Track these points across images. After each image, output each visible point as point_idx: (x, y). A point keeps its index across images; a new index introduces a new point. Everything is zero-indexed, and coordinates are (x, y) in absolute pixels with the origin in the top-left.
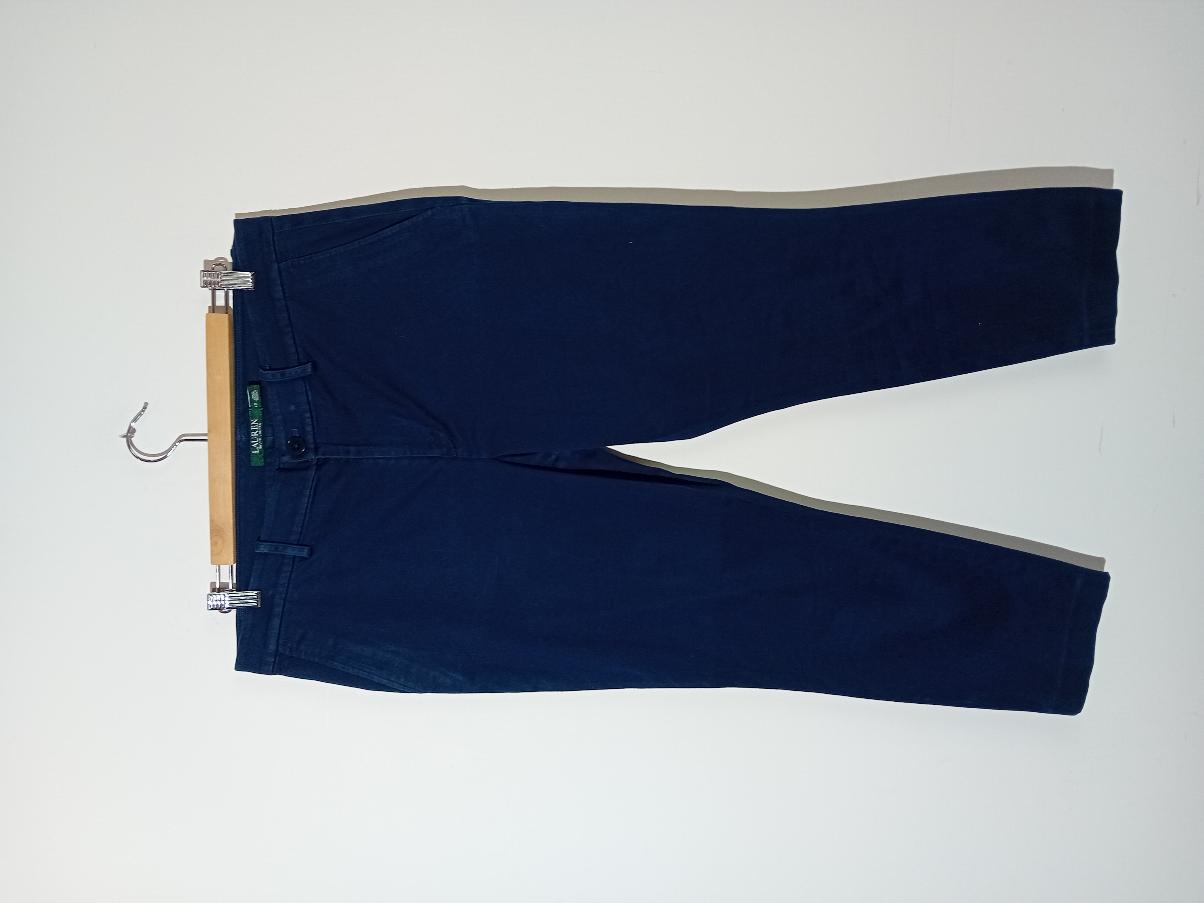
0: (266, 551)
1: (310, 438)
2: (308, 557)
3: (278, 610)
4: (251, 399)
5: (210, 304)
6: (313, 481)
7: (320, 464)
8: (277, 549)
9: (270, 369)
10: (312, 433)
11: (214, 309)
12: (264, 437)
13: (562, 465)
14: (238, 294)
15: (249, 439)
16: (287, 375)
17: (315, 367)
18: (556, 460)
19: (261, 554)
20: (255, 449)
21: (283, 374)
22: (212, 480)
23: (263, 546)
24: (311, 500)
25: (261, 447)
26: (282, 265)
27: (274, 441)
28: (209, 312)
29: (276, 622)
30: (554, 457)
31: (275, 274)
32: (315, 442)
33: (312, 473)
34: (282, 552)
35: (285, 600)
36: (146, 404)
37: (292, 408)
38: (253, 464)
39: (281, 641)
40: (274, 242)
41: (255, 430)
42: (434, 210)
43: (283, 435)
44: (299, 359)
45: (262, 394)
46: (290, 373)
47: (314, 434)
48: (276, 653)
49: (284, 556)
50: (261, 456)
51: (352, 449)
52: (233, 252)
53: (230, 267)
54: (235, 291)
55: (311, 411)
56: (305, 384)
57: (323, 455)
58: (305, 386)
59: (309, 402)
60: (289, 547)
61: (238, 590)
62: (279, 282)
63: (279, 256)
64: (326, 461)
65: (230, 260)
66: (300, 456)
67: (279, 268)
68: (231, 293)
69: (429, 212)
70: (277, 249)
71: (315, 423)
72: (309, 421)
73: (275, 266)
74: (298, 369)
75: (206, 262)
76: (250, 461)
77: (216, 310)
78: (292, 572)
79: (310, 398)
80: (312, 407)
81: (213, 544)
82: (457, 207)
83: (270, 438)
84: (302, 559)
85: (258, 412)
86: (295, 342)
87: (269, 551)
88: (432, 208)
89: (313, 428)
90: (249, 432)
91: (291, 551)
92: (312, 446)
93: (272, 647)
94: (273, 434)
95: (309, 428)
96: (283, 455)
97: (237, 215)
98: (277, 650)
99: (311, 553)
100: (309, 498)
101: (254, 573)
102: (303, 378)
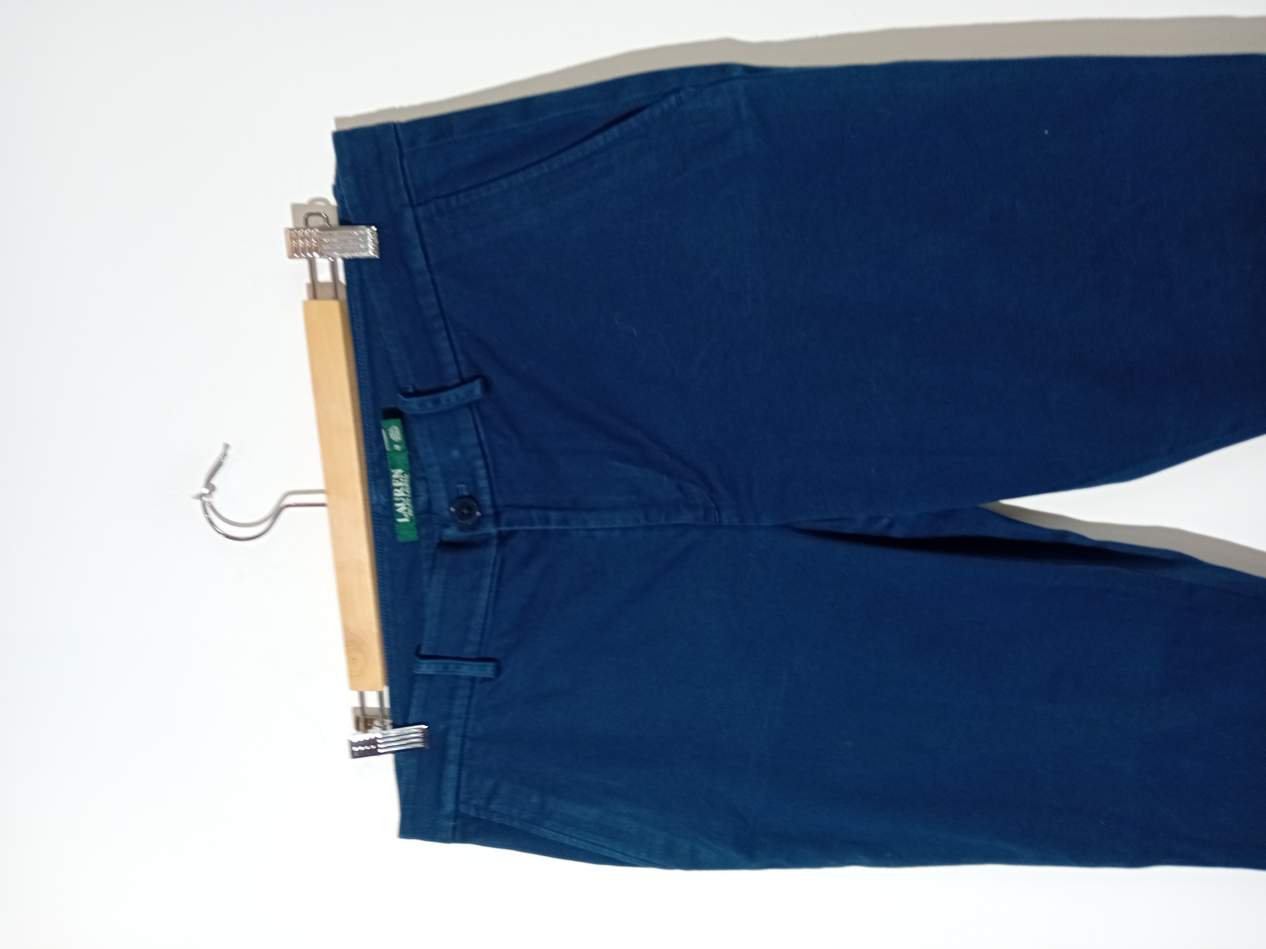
0: (431, 672)
1: (486, 498)
2: (492, 677)
3: (453, 752)
4: (390, 440)
5: (308, 280)
6: (494, 565)
7: (503, 538)
8: (446, 667)
9: (417, 394)
10: (488, 490)
11: (314, 289)
12: (414, 496)
13: (898, 532)
14: (352, 265)
15: (391, 501)
16: (443, 401)
17: (487, 386)
18: (889, 526)
19: (424, 676)
20: (402, 516)
21: (437, 402)
22: (340, 568)
23: (424, 666)
24: (493, 594)
25: (410, 512)
26: (420, 211)
27: (429, 502)
28: (310, 299)
29: (451, 770)
30: (885, 521)
31: (409, 227)
32: (494, 506)
33: (491, 553)
34: (455, 672)
35: (464, 737)
36: (227, 446)
37: (455, 453)
38: (401, 539)
39: (462, 796)
40: (403, 169)
41: (399, 488)
42: (682, 94)
43: (443, 494)
44: (460, 373)
45: (406, 432)
46: (448, 400)
47: (492, 493)
48: (457, 815)
49: (458, 677)
50: (412, 526)
51: (553, 515)
52: (337, 190)
53: (334, 219)
54: (348, 263)
55: (485, 457)
56: (473, 415)
57: (508, 525)
58: (474, 419)
59: (481, 444)
60: (465, 665)
61: (395, 726)
62: (417, 242)
63: (413, 195)
64: (513, 533)
65: (333, 202)
66: (473, 528)
67: (416, 217)
68: (340, 263)
69: (673, 99)
70: (410, 182)
71: (492, 475)
72: (482, 472)
73: (409, 214)
74: (460, 392)
75: (295, 208)
76: (395, 535)
77: (319, 293)
78: (470, 697)
79: (483, 437)
80: (487, 450)
81: (351, 660)
82: (724, 86)
83: (423, 499)
84: (485, 680)
85: (403, 459)
86: (452, 346)
87: (436, 671)
88: (677, 91)
89: (490, 483)
90: (389, 490)
91: (467, 670)
92: (490, 511)
93: (449, 807)
94: (428, 491)
95: (483, 484)
96: (446, 526)
97: (338, 120)
98: (457, 810)
99: (498, 671)
100: (490, 591)
101: (415, 701)
102: (469, 405)
